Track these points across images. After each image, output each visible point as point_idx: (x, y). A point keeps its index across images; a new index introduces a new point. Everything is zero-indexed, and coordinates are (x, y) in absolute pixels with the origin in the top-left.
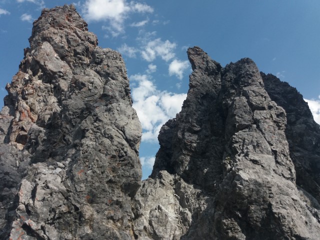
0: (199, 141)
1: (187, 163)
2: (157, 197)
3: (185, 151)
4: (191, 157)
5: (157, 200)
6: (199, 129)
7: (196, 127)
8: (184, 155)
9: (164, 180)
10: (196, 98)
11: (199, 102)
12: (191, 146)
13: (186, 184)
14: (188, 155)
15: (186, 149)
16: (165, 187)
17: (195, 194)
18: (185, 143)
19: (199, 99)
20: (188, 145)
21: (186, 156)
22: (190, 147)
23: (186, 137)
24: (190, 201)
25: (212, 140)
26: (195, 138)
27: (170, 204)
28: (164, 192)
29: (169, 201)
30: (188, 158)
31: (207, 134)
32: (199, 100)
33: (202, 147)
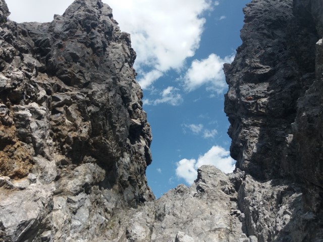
0: (272, 91)
1: (255, 140)
2: (185, 217)
3: (247, 119)
4: (263, 127)
5: (185, 223)
6: (268, 70)
7: (261, 68)
8: (246, 126)
9: (204, 181)
10: (258, 30)
11: (265, 34)
12: (258, 104)
13: (256, 183)
14: (255, 125)
15: (249, 115)
16: (205, 196)
17: (272, 197)
18: (244, 104)
19: (263, 29)
20: (250, 106)
21: (251, 128)
22: (256, 109)
23: (244, 92)
24: (261, 215)
25: (304, 80)
26: (263, 87)
27: (215, 230)
28: (204, 206)
29: (211, 225)
30: (256, 131)
31: (289, 73)
32: (265, 31)
33: (281, 99)
